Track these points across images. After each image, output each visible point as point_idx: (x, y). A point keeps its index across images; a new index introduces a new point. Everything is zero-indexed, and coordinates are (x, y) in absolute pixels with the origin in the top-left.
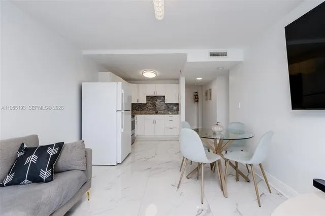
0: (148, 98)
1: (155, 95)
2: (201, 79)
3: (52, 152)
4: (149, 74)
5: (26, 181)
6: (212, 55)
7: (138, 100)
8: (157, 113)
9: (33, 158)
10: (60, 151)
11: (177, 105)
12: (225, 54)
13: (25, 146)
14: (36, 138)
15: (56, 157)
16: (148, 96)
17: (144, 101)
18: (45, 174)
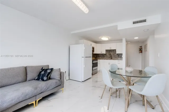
0: (107, 51)
1: (110, 49)
2: (138, 38)
3: (49, 71)
4: (105, 39)
5: (40, 80)
6: (134, 23)
7: (101, 52)
8: (112, 59)
9: (43, 73)
10: (51, 71)
11: (122, 54)
12: (145, 21)
13: (43, 68)
14: (48, 66)
15: (49, 73)
16: (107, 50)
17: (104, 52)
18: (45, 78)
